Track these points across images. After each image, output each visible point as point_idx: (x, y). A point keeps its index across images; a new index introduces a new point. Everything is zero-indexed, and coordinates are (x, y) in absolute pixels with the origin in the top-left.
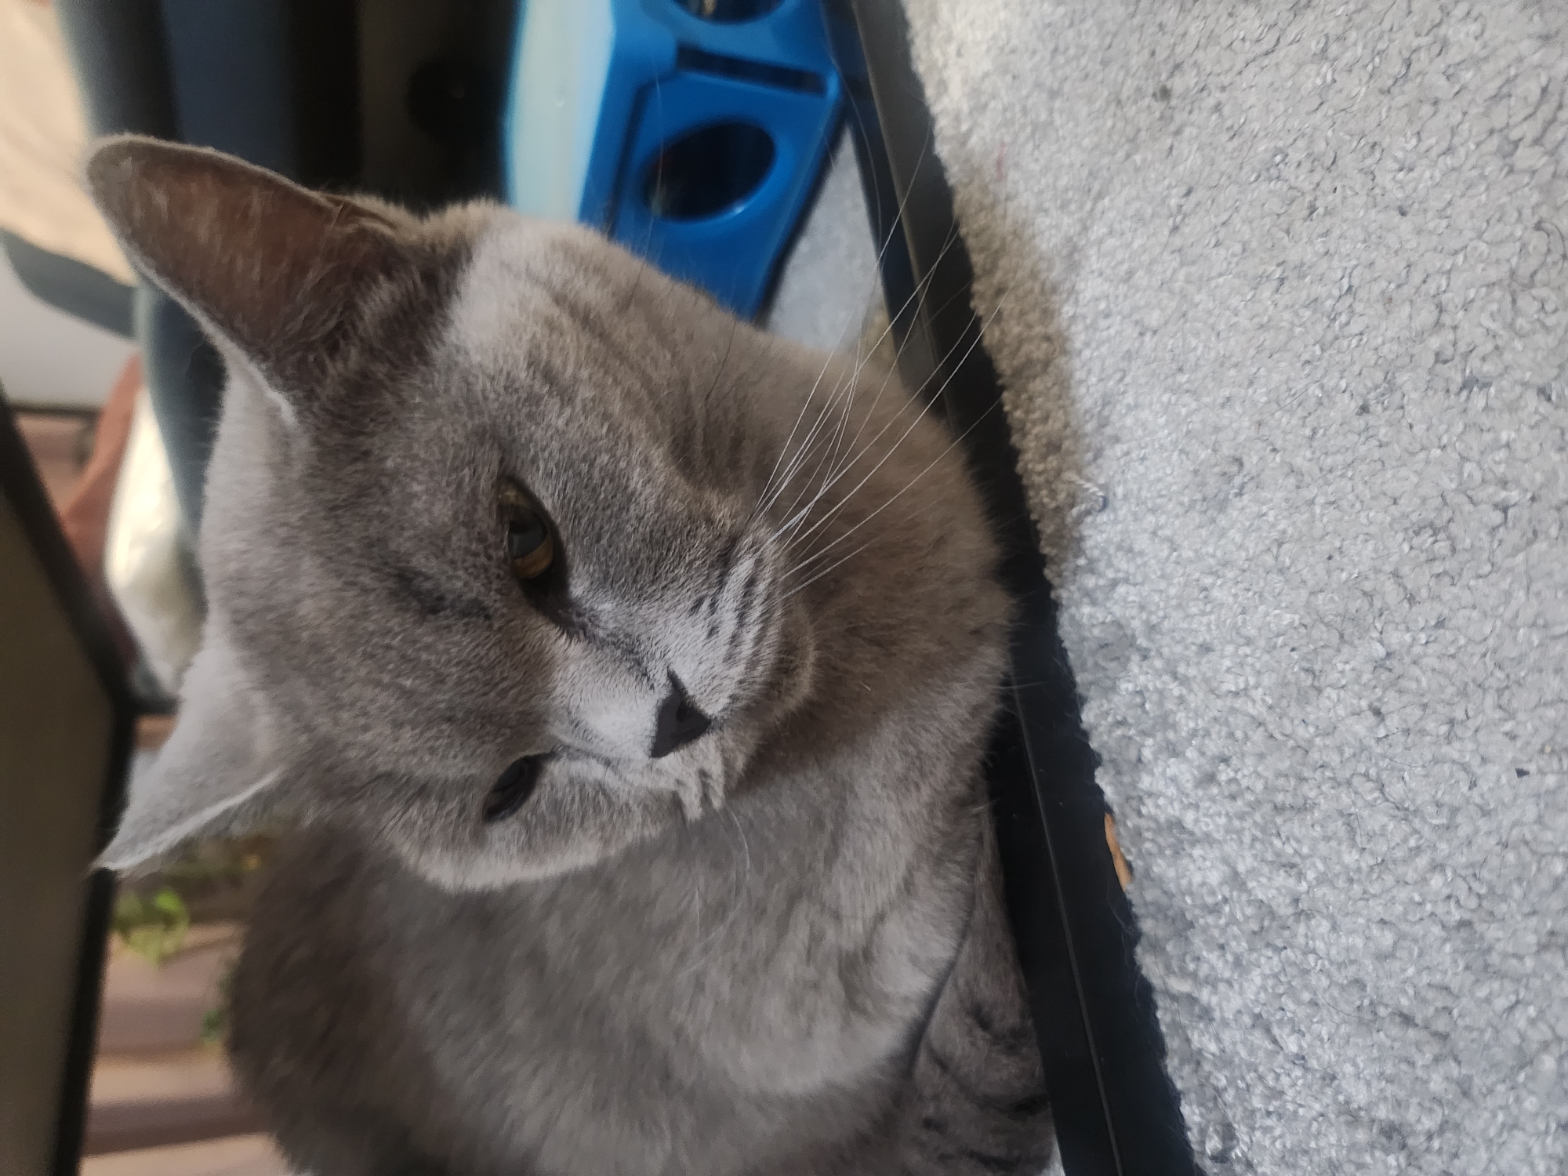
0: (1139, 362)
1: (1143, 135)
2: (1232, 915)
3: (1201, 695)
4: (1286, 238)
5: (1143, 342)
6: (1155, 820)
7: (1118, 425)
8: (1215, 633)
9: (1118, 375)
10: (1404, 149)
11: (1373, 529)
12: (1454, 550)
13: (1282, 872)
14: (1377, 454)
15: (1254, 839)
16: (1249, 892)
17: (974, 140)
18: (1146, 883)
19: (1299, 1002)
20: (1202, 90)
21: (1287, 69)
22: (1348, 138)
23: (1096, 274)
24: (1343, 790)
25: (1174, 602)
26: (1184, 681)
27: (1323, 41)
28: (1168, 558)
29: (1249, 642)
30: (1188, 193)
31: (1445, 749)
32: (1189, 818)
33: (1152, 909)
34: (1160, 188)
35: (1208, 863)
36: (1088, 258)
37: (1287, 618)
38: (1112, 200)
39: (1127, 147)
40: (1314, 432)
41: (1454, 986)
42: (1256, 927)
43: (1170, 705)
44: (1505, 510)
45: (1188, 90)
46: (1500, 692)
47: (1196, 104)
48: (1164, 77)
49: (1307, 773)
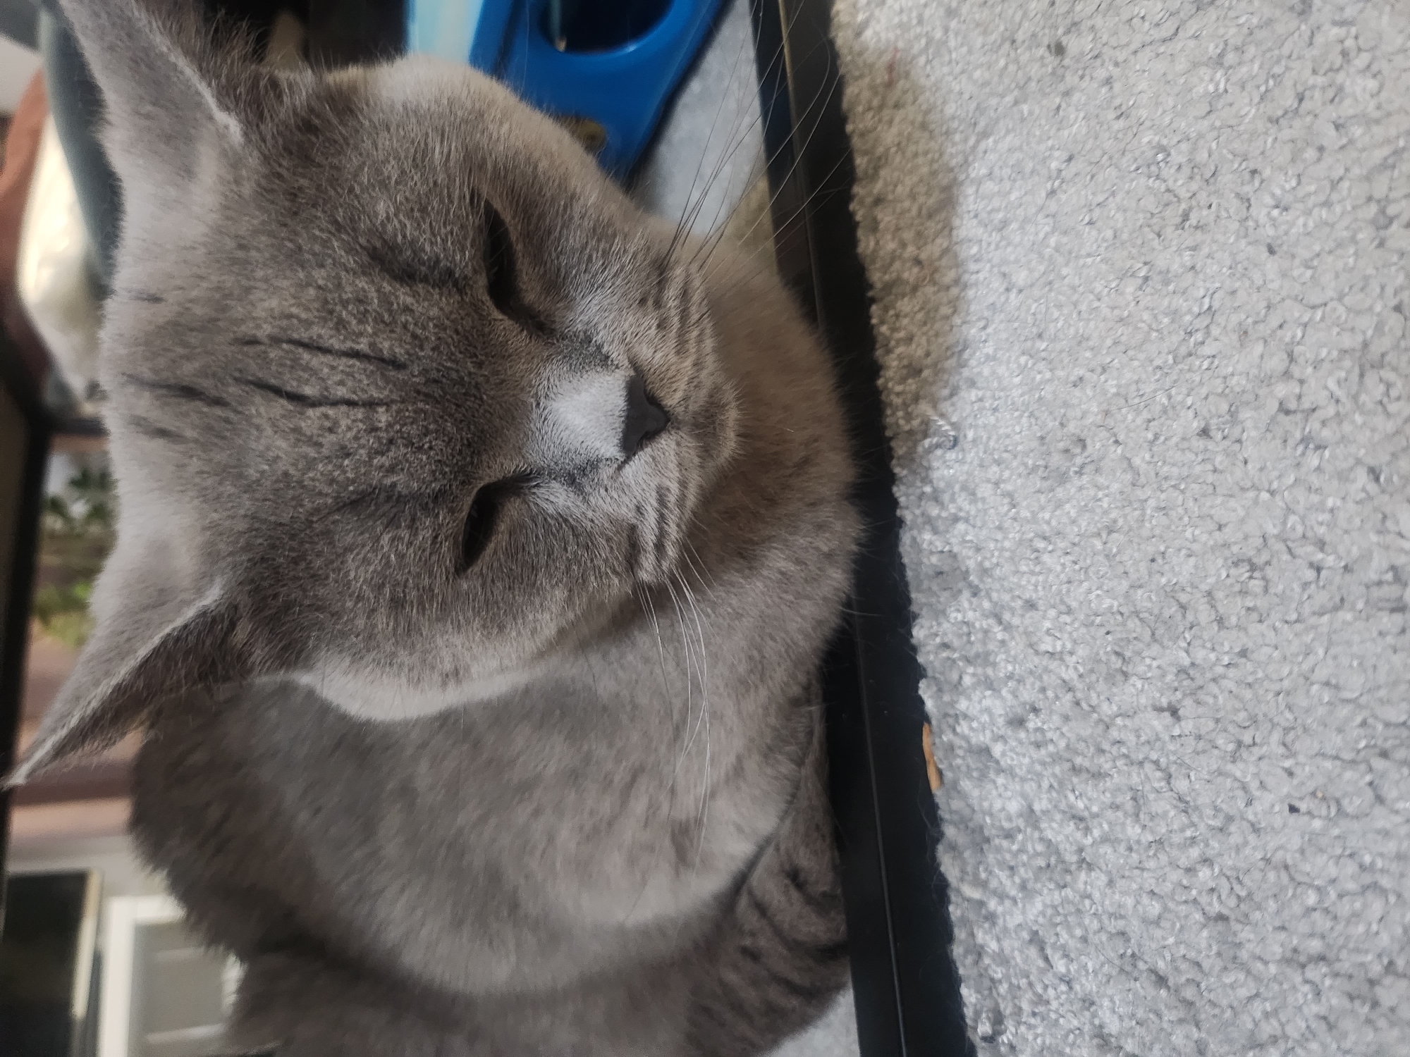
0: (1002, 316)
1: (1033, 85)
2: (1023, 843)
3: (1021, 646)
4: (1157, 241)
5: (1007, 299)
6: (968, 742)
7: (975, 370)
8: (1041, 593)
9: (982, 324)
10: (1283, 188)
11: (1195, 547)
12: (1266, 590)
13: (1072, 823)
14: (1210, 478)
15: (1051, 786)
16: (1041, 831)
17: (868, 34)
18: (954, 794)
19: (1072, 936)
20: (1096, 57)
21: (1182, 65)
22: (1230, 156)
23: (972, 214)
24: (1135, 769)
25: (1007, 554)
26: (1008, 628)
27: (1221, 46)
28: (1006, 514)
29: (1069, 611)
30: (1070, 159)
31: (1230, 767)
32: (997, 749)
33: (955, 817)
34: (1042, 147)
35: (1009, 793)
36: (966, 197)
37: (1107, 602)
38: (996, 142)
39: (1016, 93)
40: (1156, 437)
41: (1206, 965)
42: (1043, 864)
43: (992, 646)
44: (1319, 570)
45: (1082, 54)
46: (1287, 730)
47: (1087, 72)
48: (1060, 31)
49: (1106, 746)
